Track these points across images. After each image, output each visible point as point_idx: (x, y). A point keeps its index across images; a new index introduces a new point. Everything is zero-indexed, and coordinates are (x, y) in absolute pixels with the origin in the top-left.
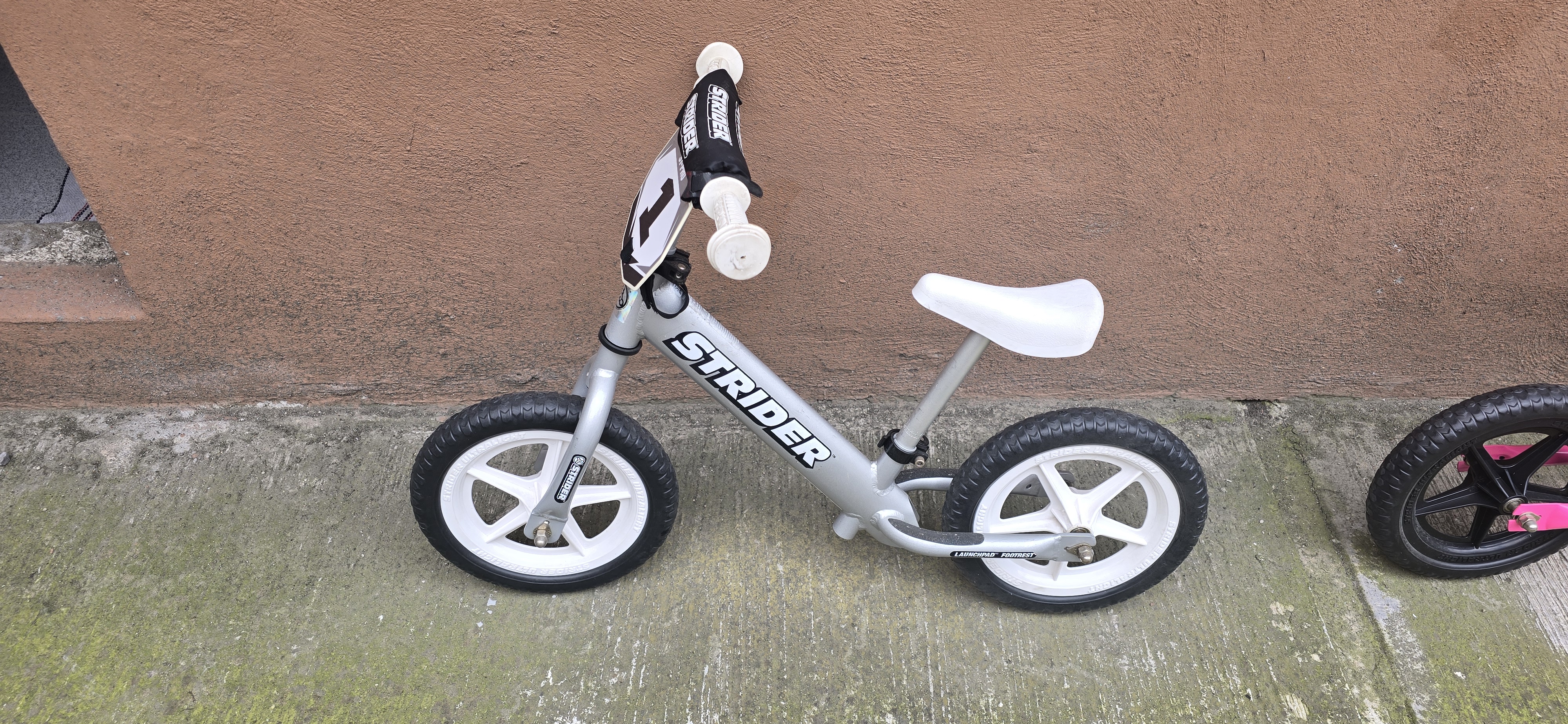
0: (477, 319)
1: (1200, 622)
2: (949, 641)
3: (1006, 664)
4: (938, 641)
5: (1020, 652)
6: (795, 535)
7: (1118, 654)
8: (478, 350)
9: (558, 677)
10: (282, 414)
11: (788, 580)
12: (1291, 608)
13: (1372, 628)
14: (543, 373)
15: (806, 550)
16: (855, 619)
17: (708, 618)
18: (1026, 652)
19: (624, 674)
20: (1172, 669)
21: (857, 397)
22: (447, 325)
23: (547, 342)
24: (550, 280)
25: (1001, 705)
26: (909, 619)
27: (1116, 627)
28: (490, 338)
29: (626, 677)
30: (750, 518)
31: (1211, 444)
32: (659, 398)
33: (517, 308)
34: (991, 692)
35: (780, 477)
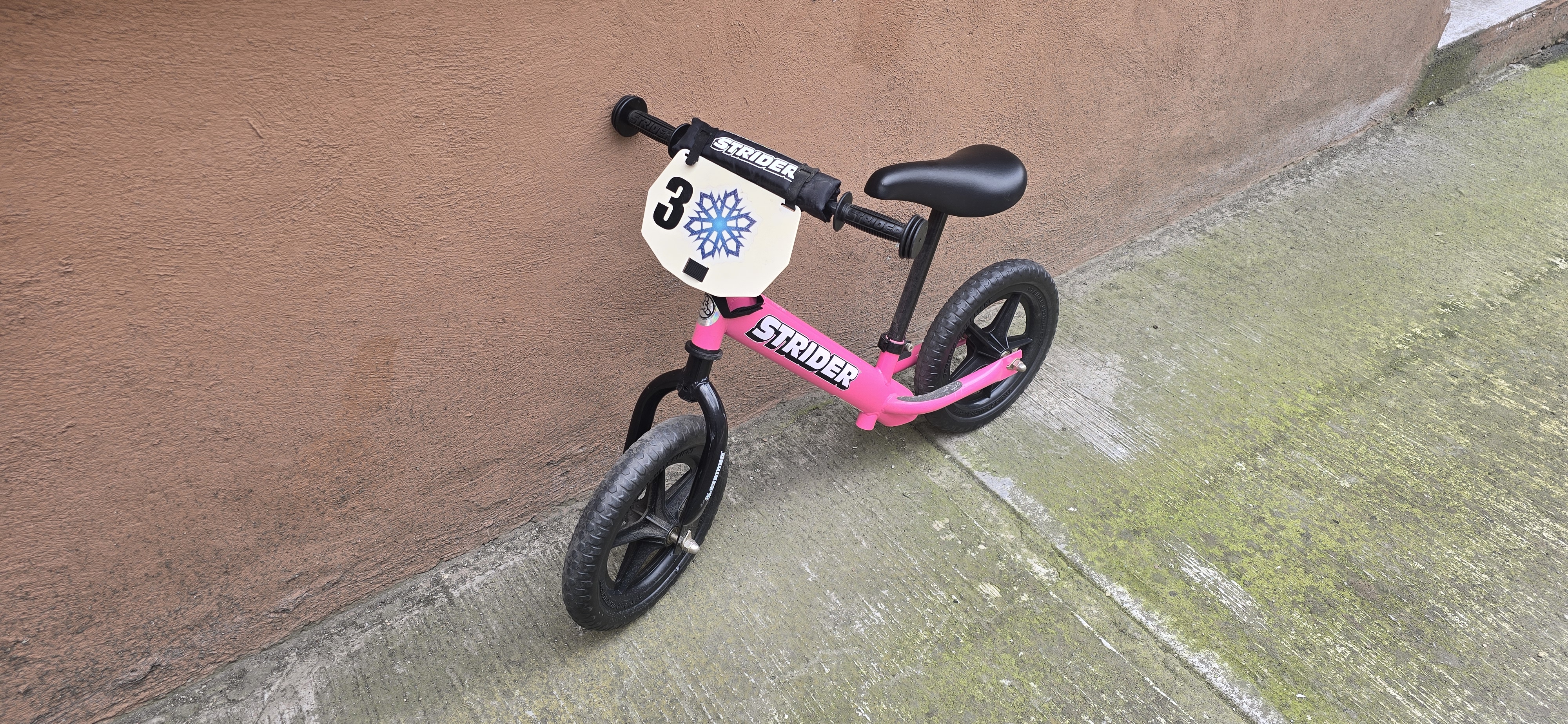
0: (59, 630)
1: (894, 564)
2: (717, 689)
3: (772, 681)
4: (707, 695)
5: (778, 665)
6: (529, 676)
7: (850, 622)
8: (71, 665)
12: (947, 520)
13: (1004, 507)
14: (165, 655)
15: (546, 684)
18: (782, 662)
20: (894, 611)
21: (522, 523)
22: (20, 654)
23: (158, 618)
24: (140, 546)
25: (786, 717)
26: (674, 691)
27: (838, 602)
28: (83, 645)
30: (474, 686)
31: (828, 426)
32: (312, 620)
33: (109, 593)
34: (773, 711)
35: (484, 632)
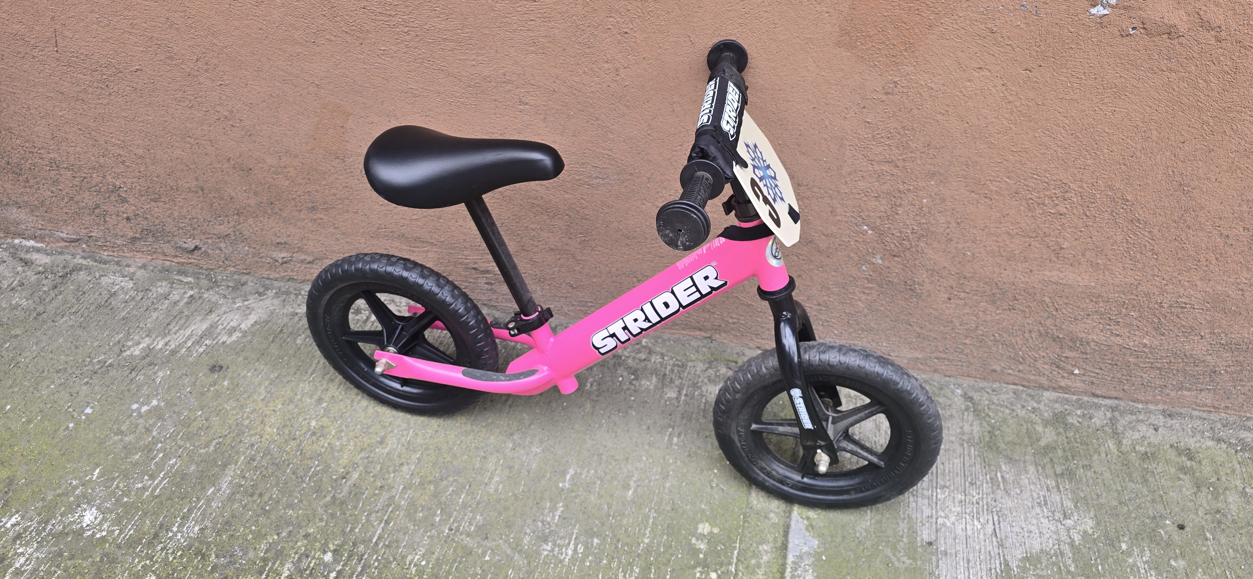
0: (143, 193)
1: (630, 527)
2: (412, 504)
3: (447, 531)
4: (402, 502)
5: (465, 524)
6: (341, 400)
7: (546, 541)
8: (151, 218)
9: (101, 475)
10: (28, 250)
11: (314, 434)
12: (716, 530)
13: (780, 561)
14: (204, 244)
16: (347, 473)
17: (236, 452)
18: (470, 524)
19: (150, 482)
20: (583, 561)
22: (123, 195)
23: (198, 219)
24: (185, 168)
25: (423, 563)
26: (390, 481)
27: (557, 517)
28: (156, 210)
29: (150, 485)
33: (168, 187)
34: (420, 551)
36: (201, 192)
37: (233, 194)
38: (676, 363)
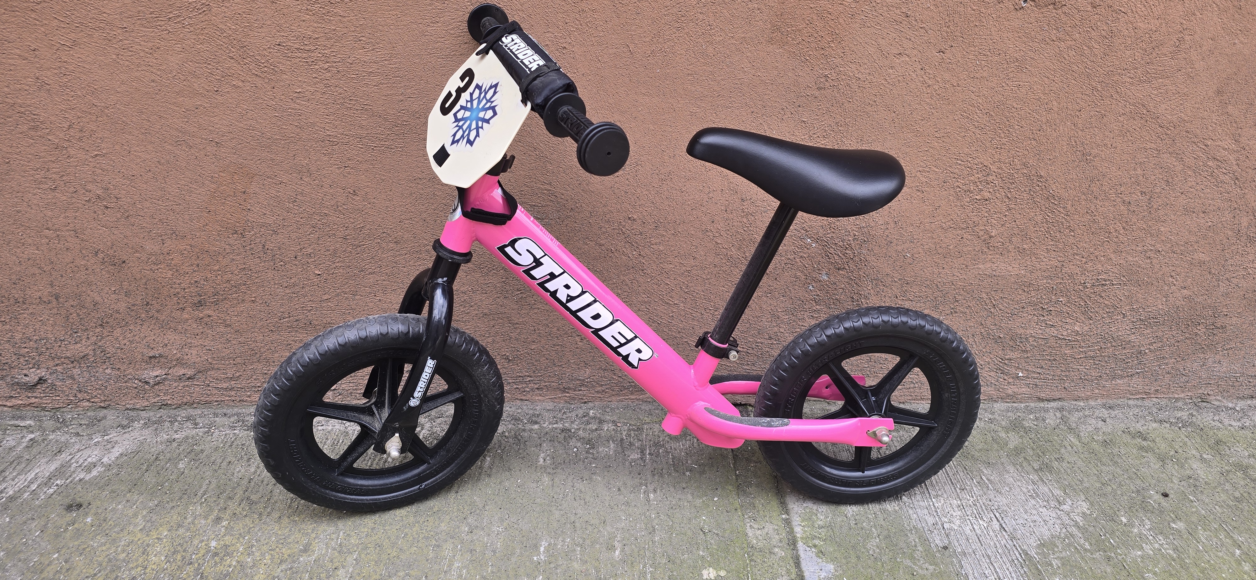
6: (246, 516)
12: (723, 573)
14: (50, 374)
15: (250, 528)
23: (46, 338)
24: (37, 271)
30: (207, 502)
32: (169, 402)
36: (55, 302)
37: (98, 299)
38: (631, 427)
